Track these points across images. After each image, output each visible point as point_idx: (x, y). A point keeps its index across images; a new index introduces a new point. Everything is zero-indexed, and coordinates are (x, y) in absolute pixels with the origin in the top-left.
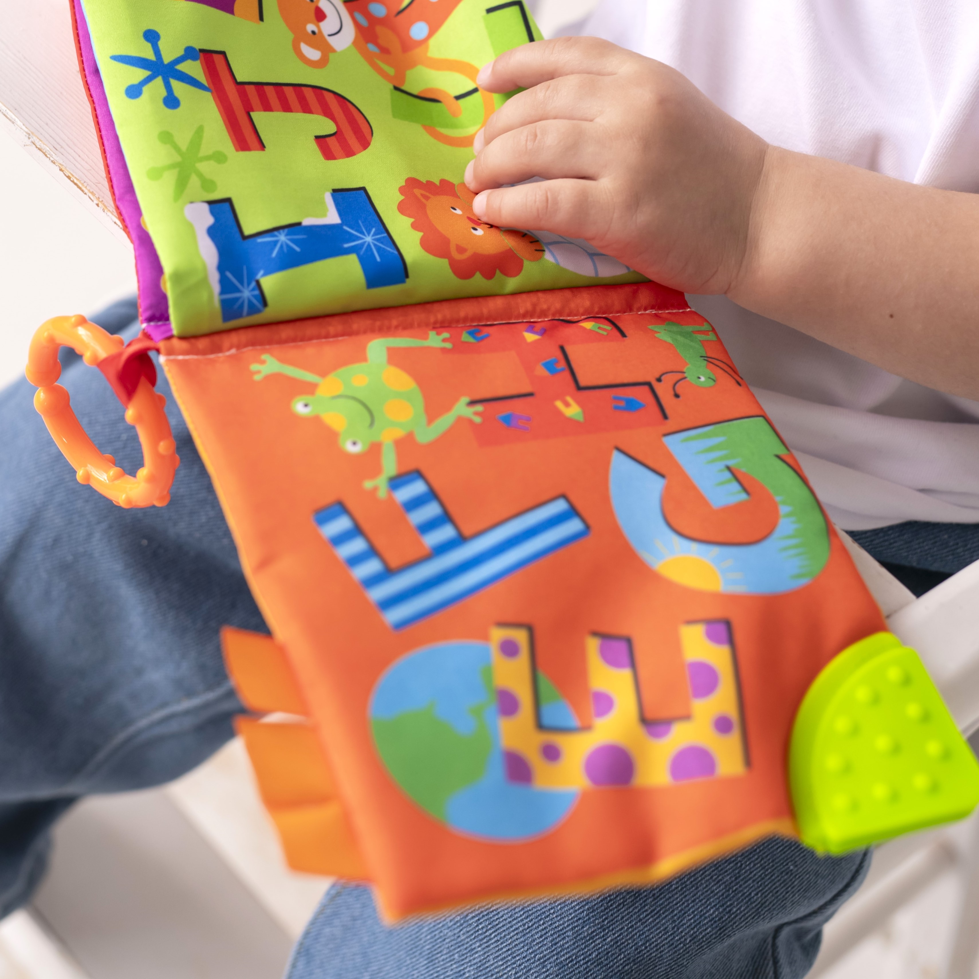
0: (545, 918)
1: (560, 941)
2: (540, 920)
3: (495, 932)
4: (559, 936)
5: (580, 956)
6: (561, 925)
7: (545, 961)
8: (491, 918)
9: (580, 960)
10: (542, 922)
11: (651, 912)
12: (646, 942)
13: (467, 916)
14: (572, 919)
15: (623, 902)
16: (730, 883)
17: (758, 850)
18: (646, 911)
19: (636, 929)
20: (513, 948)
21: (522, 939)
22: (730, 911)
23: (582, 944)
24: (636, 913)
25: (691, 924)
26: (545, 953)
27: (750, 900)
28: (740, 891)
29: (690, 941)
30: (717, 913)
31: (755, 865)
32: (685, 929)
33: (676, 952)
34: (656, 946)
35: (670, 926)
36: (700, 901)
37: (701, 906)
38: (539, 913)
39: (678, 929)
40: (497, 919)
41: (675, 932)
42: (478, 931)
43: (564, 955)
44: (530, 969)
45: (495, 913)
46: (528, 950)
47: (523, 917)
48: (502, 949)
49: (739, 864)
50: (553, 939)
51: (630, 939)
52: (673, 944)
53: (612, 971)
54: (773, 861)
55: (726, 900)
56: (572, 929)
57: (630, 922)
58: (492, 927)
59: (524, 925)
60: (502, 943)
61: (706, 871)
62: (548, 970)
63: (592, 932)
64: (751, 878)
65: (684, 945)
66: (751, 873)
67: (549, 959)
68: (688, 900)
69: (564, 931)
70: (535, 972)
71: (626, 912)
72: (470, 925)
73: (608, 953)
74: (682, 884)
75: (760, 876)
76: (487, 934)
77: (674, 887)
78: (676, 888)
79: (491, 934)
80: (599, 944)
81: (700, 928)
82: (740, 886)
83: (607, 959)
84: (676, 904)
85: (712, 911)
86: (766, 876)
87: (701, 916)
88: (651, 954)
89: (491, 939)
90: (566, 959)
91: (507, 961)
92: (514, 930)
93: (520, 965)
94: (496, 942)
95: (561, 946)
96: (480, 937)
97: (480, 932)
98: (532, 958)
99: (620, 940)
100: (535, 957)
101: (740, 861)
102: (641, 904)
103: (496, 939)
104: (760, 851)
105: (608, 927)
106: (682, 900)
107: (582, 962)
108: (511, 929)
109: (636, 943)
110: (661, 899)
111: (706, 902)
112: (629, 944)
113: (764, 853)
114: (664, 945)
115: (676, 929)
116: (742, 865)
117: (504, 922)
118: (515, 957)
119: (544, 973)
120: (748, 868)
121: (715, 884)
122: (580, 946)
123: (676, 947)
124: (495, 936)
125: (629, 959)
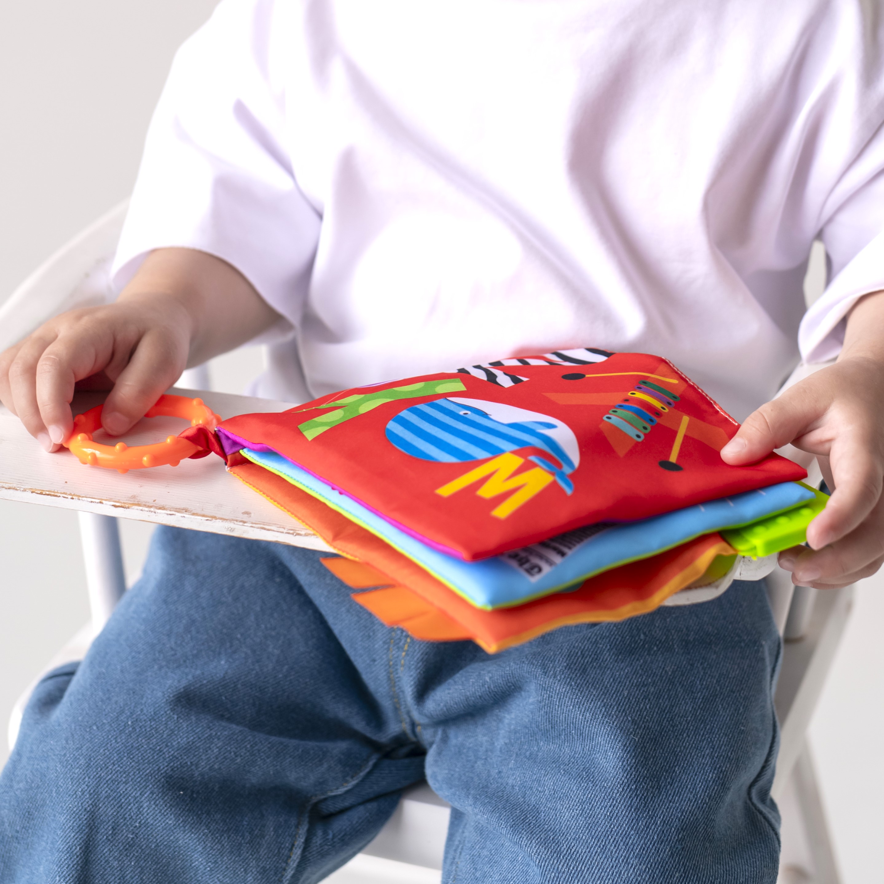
0: (610, 833)
1: (629, 841)
2: (608, 836)
3: (583, 864)
4: (626, 838)
5: (647, 843)
6: (623, 831)
7: (627, 860)
8: (575, 858)
9: (649, 846)
10: (610, 837)
11: (674, 793)
12: (683, 813)
13: (558, 868)
14: (628, 823)
15: (653, 795)
16: (712, 754)
17: (715, 726)
18: (670, 794)
19: (671, 808)
20: (601, 866)
21: (604, 856)
22: (722, 770)
23: (644, 834)
24: (665, 798)
25: (703, 789)
26: (624, 855)
27: (729, 758)
28: (721, 756)
29: (709, 800)
30: (714, 775)
31: (719, 736)
32: (701, 794)
33: (704, 811)
34: (690, 812)
35: (691, 796)
36: (700, 773)
37: (702, 776)
38: (604, 833)
39: (697, 795)
40: (579, 856)
41: (696, 799)
42: (571, 872)
43: (637, 849)
44: (621, 871)
45: (575, 853)
46: (612, 860)
47: (596, 842)
48: (594, 872)
49: (709, 740)
50: (624, 843)
51: (671, 816)
52: (699, 807)
53: (673, 843)
54: (729, 728)
55: (715, 765)
56: (632, 829)
57: (665, 806)
58: (580, 863)
59: (600, 847)
60: (592, 868)
61: (691, 754)
62: (632, 865)
63: (646, 824)
64: (722, 745)
65: (707, 805)
66: (720, 741)
67: (629, 856)
68: (692, 776)
69: (628, 833)
70: (625, 872)
71: (659, 801)
72: (564, 872)
73: (663, 832)
74: (682, 768)
75: (727, 741)
76: (579, 869)
77: (678, 772)
78: (680, 772)
79: (581, 868)
80: (654, 829)
81: (710, 789)
82: (719, 753)
83: (665, 836)
84: (686, 782)
85: (711, 775)
86: (730, 739)
87: (706, 782)
88: (690, 819)
89: (583, 872)
90: (640, 850)
91: (602, 878)
92: (595, 854)
93: (612, 874)
94: (587, 870)
95: (632, 844)
96: (575, 875)
97: (573, 872)
98: (618, 864)
99: (666, 819)
100: (619, 861)
101: (709, 737)
102: (665, 792)
103: (586, 868)
104: (717, 725)
105: (654, 815)
106: (688, 778)
107: (651, 846)
108: (593, 855)
109: (677, 817)
110: (675, 783)
111: (704, 772)
112: (672, 819)
113: (720, 725)
114: (694, 810)
115: (695, 796)
116: (711, 739)
117: (586, 854)
118: (606, 871)
119: (631, 868)
120: (716, 739)
121: (702, 759)
122: (643, 837)
123: (702, 808)
124: (585, 867)
125: (678, 829)
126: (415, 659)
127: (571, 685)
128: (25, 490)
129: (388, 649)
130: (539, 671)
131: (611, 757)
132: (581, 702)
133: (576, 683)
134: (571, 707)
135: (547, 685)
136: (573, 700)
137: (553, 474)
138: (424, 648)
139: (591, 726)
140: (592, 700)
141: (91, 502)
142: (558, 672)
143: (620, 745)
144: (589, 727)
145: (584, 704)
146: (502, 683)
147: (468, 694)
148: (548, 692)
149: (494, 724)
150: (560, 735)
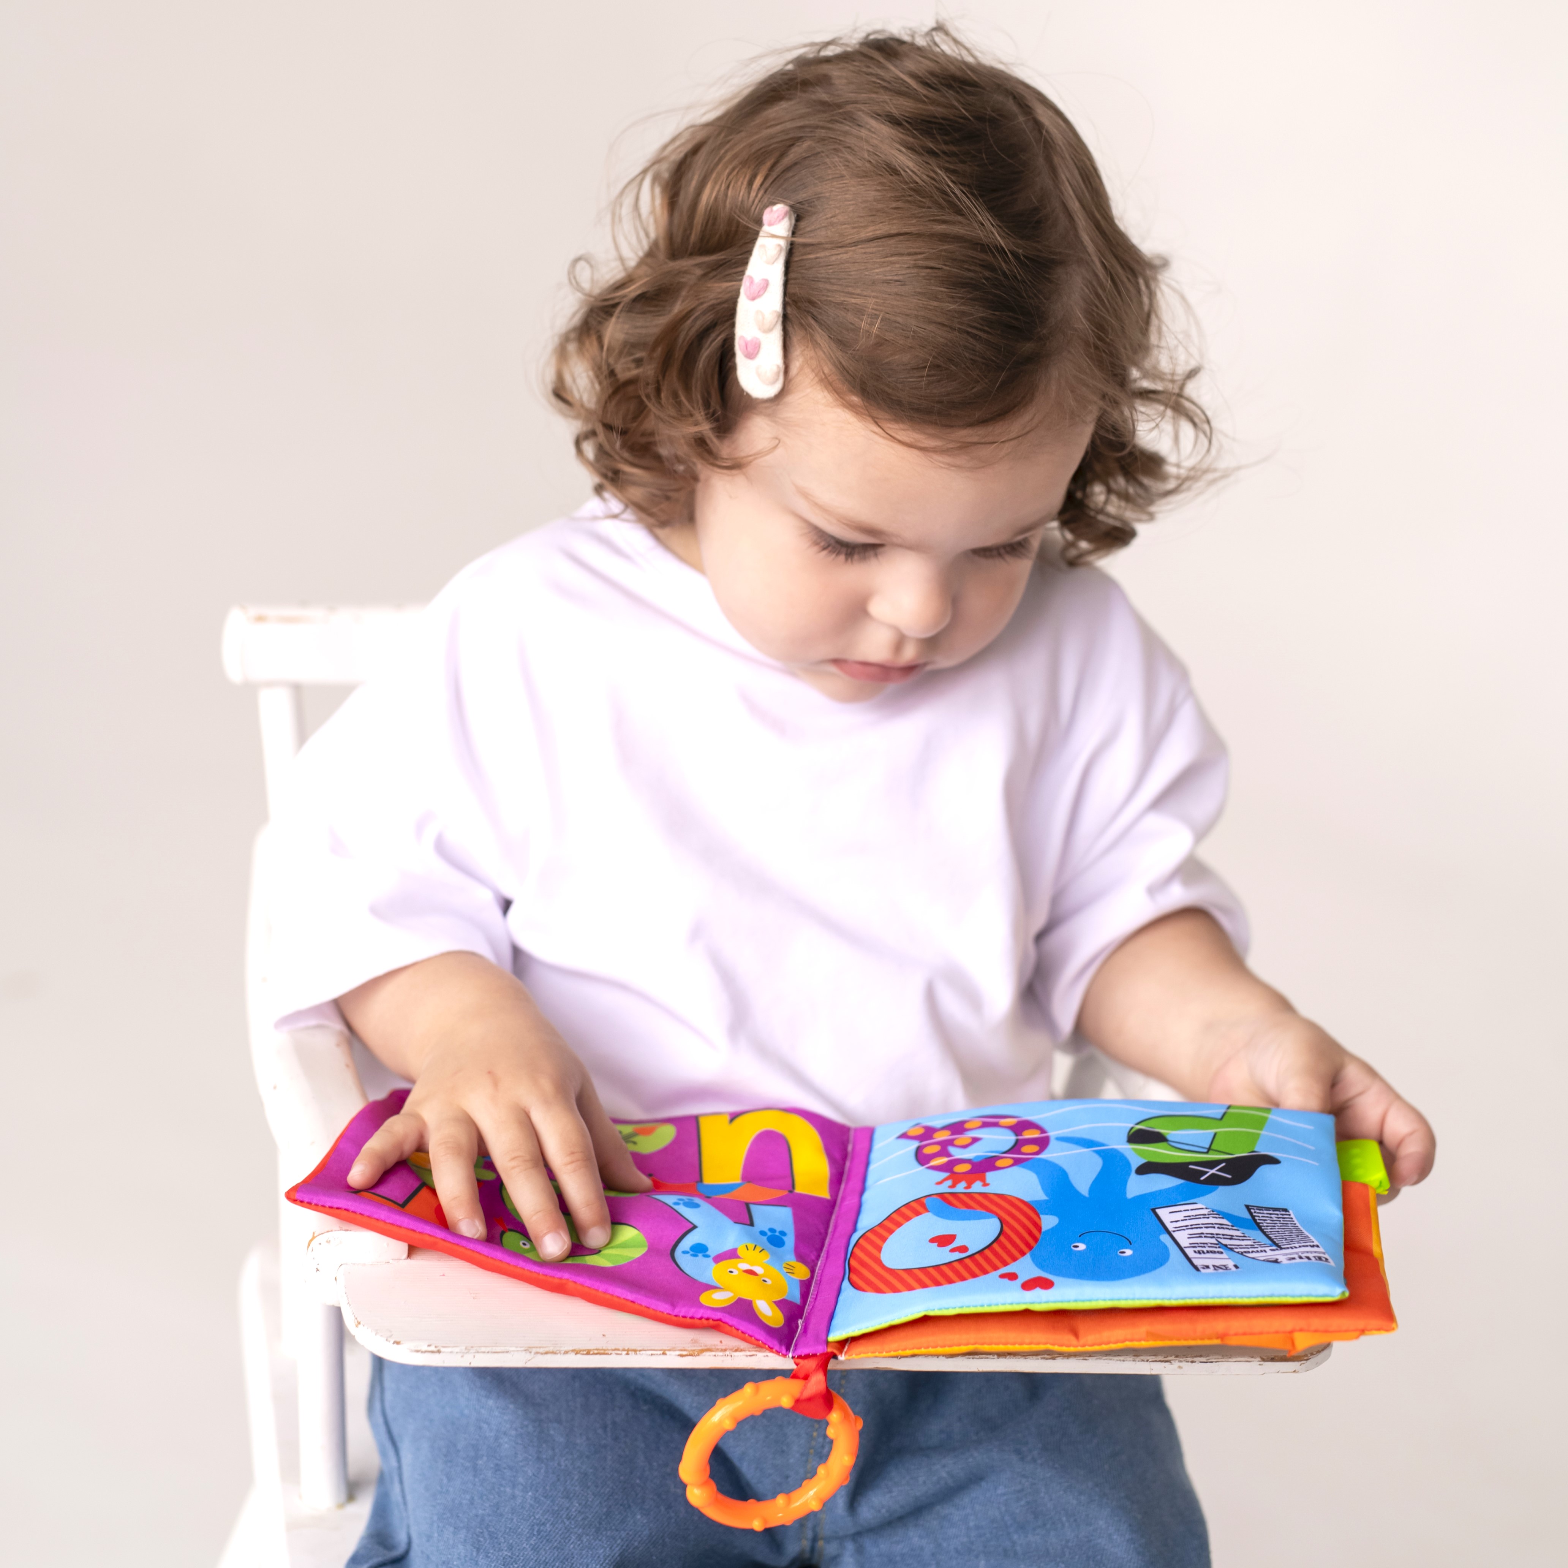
128: (566, 1352)
129: (807, 1461)
130: (1014, 1458)
141: (652, 1355)
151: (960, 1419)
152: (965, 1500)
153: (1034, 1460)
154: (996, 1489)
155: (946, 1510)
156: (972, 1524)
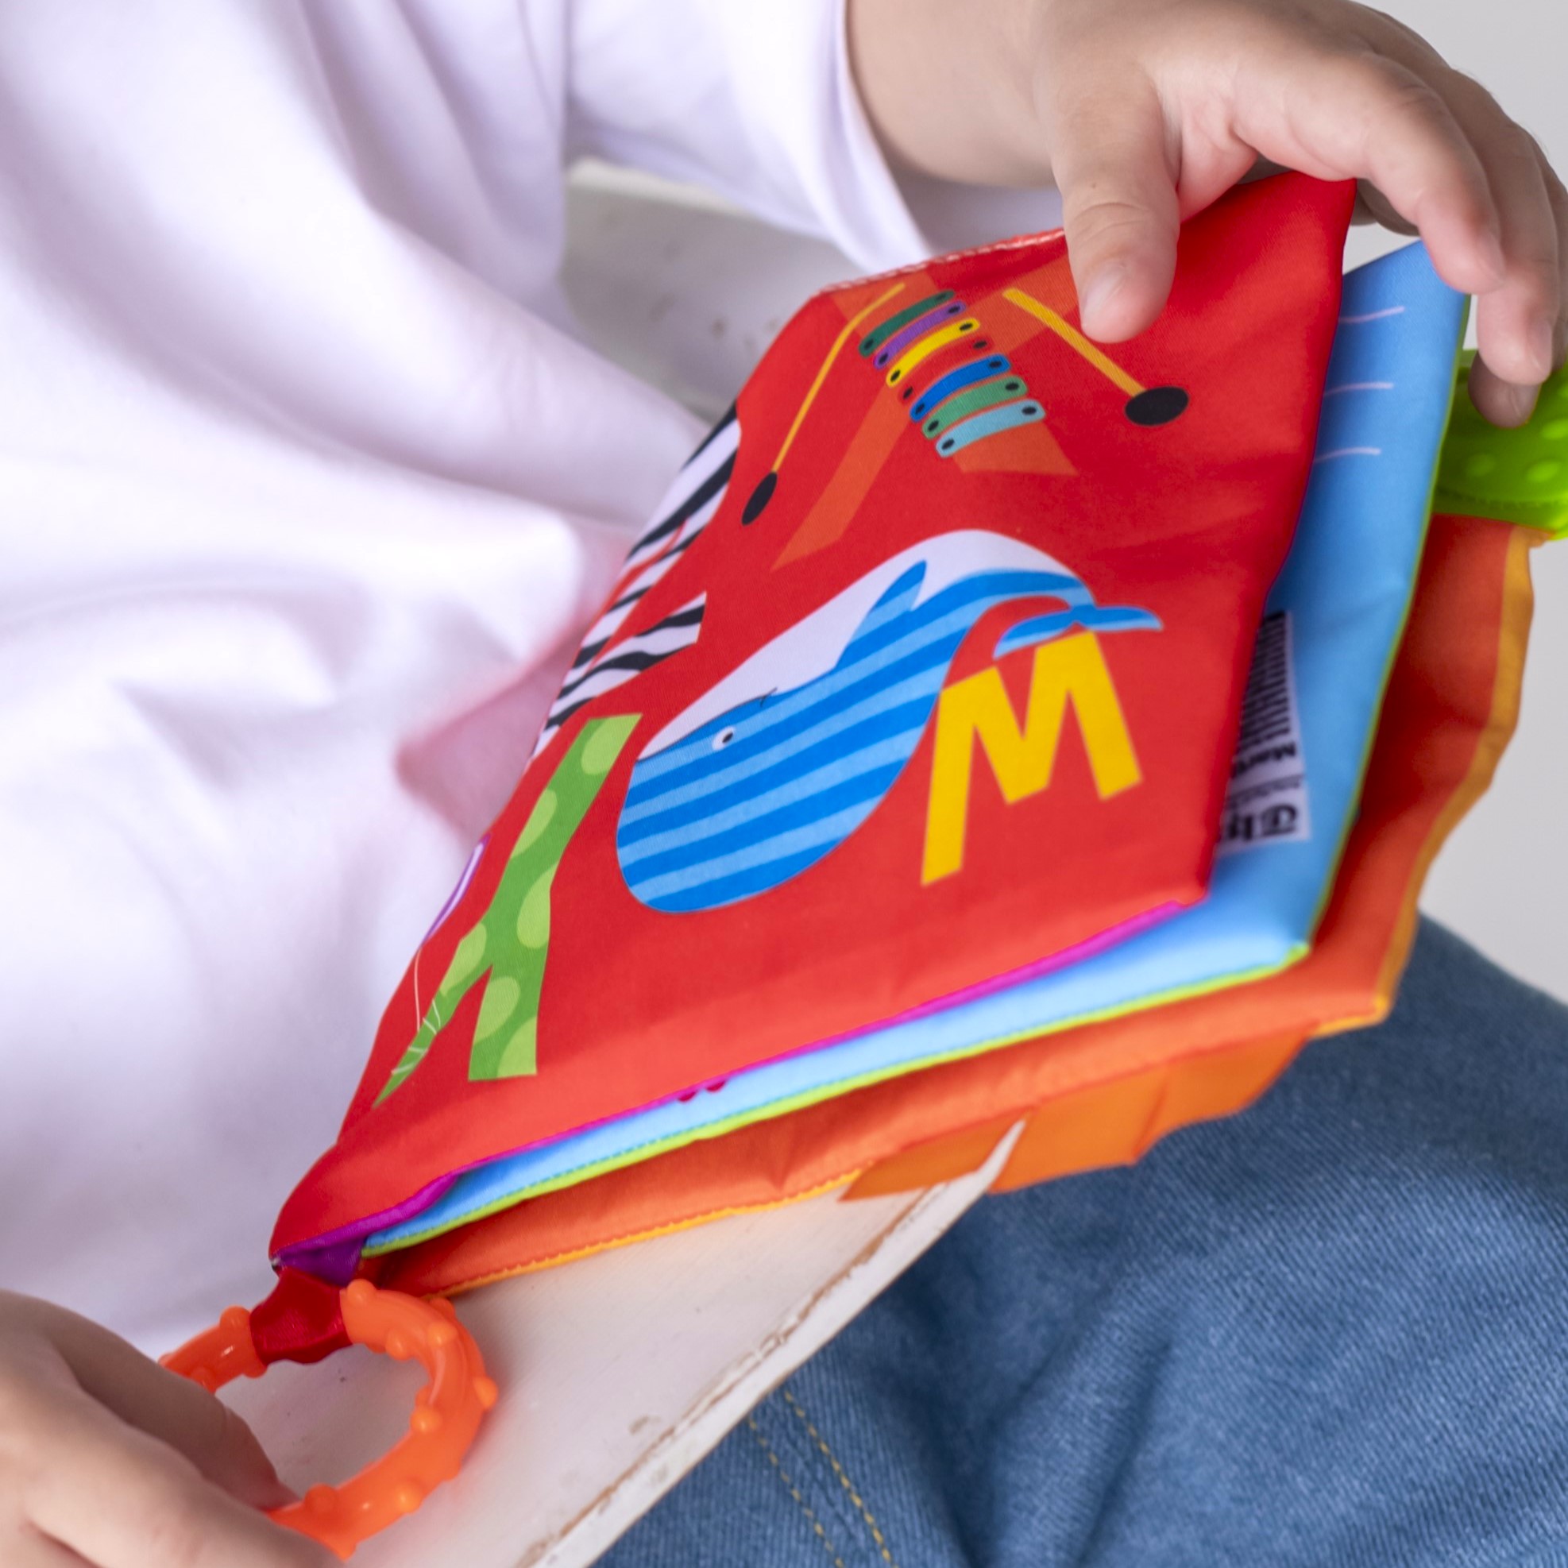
126: (919, 1534)
127: (1272, 1213)
130: (1187, 1263)
131: (1488, 1230)
132: (1324, 1216)
133: (1273, 1202)
134: (1320, 1244)
135: (1231, 1266)
136: (1308, 1229)
137: (1077, 629)
138: (912, 1498)
139: (1390, 1229)
140: (1337, 1192)
142: (1220, 1224)
143: (1478, 1194)
144: (1389, 1235)
145: (1334, 1214)
146: (1130, 1373)
147: (1082, 1472)
148: (1247, 1274)
149: (1159, 1487)
150: (1341, 1323)
151: (1043, 1278)
152: (1171, 1405)
153: (1224, 1235)
154: (1205, 1342)
155: (1157, 1449)
156: (1220, 1435)
